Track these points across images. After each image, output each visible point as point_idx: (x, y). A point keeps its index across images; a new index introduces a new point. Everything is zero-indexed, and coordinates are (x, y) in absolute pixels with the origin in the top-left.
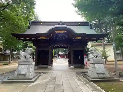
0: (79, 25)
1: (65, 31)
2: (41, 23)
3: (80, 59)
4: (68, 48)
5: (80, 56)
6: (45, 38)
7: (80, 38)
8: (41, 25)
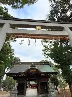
0: (44, 64)
1: (35, 71)
2: (21, 63)
3: (45, 89)
4: (37, 80)
5: (45, 87)
6: (23, 75)
7: (44, 74)
8: (21, 64)
